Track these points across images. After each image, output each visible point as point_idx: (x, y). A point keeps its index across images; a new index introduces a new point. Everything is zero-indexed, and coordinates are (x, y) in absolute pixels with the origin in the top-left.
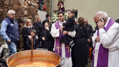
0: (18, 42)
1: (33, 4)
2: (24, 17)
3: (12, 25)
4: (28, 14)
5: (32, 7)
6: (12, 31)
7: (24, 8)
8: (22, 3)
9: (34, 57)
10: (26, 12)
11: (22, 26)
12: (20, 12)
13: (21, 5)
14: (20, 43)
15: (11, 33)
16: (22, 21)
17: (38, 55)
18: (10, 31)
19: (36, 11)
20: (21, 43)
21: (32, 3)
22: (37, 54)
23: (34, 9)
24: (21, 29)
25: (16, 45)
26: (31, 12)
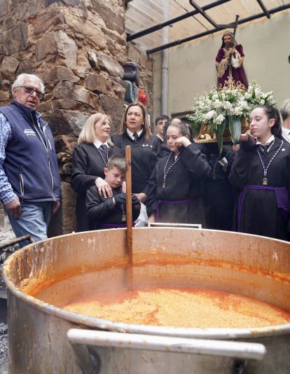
0: (55, 210)
1: (107, 65)
2: (76, 112)
3: (29, 132)
4: (91, 100)
5: (104, 75)
6: (28, 160)
7: (75, 73)
8: (68, 53)
9: (138, 265)
10: (82, 93)
11: (68, 145)
12: (59, 86)
13: (65, 61)
14: (61, 215)
15: (26, 168)
16: (67, 123)
17: (159, 253)
18: (19, 159)
19: (120, 92)
20: (64, 216)
21: (103, 61)
22: (154, 250)
23: (113, 84)
24: (65, 156)
25: (44, 224)
26: (101, 95)
